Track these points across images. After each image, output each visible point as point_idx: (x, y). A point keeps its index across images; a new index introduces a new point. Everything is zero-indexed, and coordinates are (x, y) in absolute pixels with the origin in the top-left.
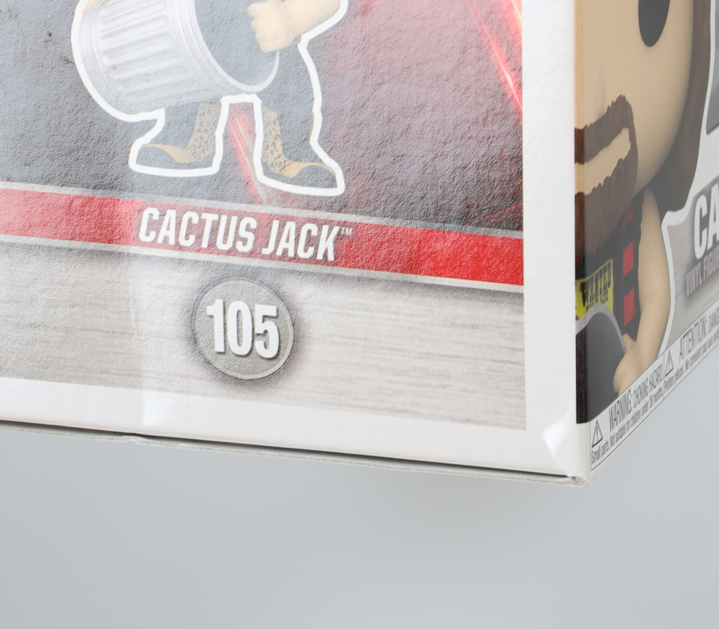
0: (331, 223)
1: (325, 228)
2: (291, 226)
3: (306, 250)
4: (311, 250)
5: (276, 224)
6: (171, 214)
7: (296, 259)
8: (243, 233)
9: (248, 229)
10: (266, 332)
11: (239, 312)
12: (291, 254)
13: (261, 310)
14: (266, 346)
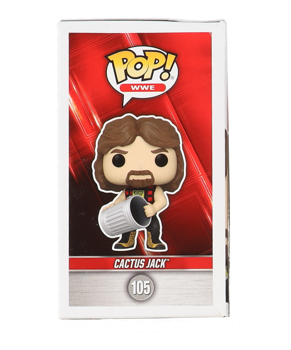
0: (164, 258)
1: (163, 260)
2: (154, 260)
3: (157, 266)
4: (159, 265)
5: (150, 260)
6: (123, 260)
7: (155, 268)
8: (141, 263)
9: (143, 262)
10: (147, 288)
11: (140, 283)
12: (154, 267)
13: (146, 282)
14: (147, 291)
